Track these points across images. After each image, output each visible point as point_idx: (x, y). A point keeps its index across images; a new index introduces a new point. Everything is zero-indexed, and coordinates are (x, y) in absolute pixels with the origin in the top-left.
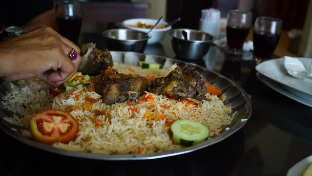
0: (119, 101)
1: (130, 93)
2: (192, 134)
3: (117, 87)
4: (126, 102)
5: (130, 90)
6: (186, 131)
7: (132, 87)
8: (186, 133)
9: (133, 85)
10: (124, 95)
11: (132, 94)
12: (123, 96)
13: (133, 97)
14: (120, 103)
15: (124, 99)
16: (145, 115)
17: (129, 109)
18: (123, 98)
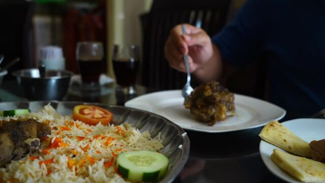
0: (15, 157)
1: (29, 141)
2: (150, 164)
3: (9, 136)
4: (28, 156)
5: (27, 138)
6: (141, 164)
7: (27, 133)
8: (143, 165)
9: (27, 130)
10: (21, 146)
11: (33, 143)
12: (21, 149)
13: (35, 146)
14: (18, 159)
15: (23, 152)
16: (68, 163)
17: (40, 163)
18: (21, 151)
